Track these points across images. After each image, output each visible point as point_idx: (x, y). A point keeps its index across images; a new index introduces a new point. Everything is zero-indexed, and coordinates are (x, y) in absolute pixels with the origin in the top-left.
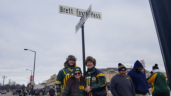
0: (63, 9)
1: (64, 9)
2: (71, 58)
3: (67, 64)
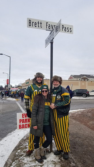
1: (33, 22)
2: (39, 75)
3: (35, 80)
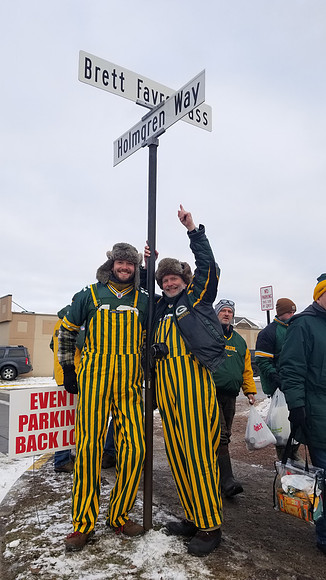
0: (93, 69)
2: (123, 253)
3: (107, 272)
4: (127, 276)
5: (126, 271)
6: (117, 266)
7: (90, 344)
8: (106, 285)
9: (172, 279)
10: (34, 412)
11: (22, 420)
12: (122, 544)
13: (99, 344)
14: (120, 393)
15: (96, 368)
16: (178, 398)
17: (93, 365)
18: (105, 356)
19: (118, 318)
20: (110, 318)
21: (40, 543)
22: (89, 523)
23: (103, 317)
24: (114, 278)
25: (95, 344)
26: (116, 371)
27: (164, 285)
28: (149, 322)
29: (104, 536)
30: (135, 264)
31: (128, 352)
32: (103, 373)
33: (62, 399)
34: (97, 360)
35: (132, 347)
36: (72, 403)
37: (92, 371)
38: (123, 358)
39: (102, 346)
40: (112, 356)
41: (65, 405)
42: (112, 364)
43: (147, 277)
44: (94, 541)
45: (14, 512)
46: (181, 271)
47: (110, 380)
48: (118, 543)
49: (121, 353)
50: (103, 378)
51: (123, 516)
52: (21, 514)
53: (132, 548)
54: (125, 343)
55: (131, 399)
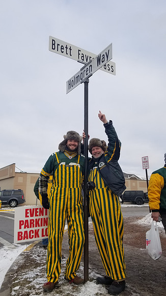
0: (56, 45)
2: (72, 136)
3: (64, 145)
4: (74, 148)
5: (73, 145)
6: (69, 143)
7: (55, 183)
8: (63, 153)
9: (97, 149)
10: (27, 219)
11: (21, 223)
12: (73, 289)
13: (60, 182)
14: (71, 208)
15: (59, 195)
16: (101, 210)
17: (57, 194)
18: (63, 189)
19: (69, 169)
20: (66, 169)
21: (30, 288)
22: (56, 277)
23: (62, 169)
24: (68, 149)
25: (58, 183)
26: (69, 197)
27: (93, 152)
28: (85, 171)
29: (63, 284)
30: (78, 142)
31: (75, 187)
32: (62, 198)
33: (41, 212)
34: (59, 191)
35: (77, 184)
36: (46, 215)
37: (57, 197)
38: (73, 190)
39: (62, 184)
40: (67, 189)
41: (43, 215)
42: (67, 193)
43: (84, 149)
44: (58, 287)
45: (16, 272)
46: (101, 145)
47: (66, 201)
48: (71, 288)
49: (71, 187)
50: (62, 200)
51: (73, 274)
52: (20, 273)
53: (78, 291)
54: (73, 182)
55: (77, 211)
